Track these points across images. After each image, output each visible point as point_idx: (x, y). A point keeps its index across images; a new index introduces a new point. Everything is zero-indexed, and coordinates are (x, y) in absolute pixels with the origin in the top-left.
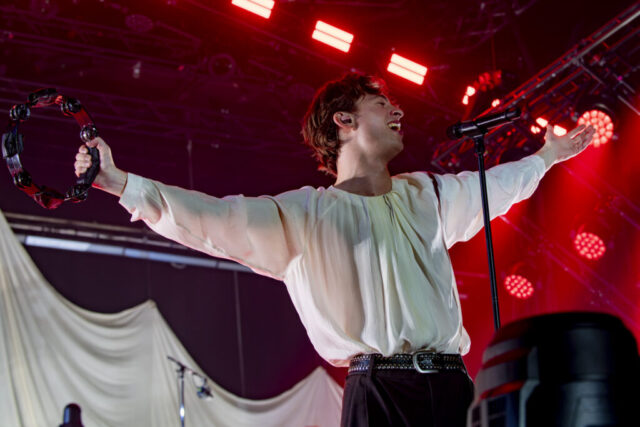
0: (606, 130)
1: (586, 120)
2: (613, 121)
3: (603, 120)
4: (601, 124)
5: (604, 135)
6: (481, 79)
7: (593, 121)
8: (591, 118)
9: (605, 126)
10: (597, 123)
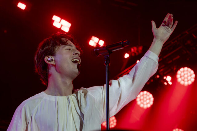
0: (191, 78)
1: (181, 72)
2: (195, 73)
3: (190, 72)
4: (189, 74)
5: (190, 80)
6: (132, 50)
7: (185, 73)
8: (184, 71)
9: (191, 75)
10: (187, 74)
